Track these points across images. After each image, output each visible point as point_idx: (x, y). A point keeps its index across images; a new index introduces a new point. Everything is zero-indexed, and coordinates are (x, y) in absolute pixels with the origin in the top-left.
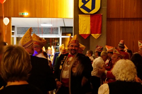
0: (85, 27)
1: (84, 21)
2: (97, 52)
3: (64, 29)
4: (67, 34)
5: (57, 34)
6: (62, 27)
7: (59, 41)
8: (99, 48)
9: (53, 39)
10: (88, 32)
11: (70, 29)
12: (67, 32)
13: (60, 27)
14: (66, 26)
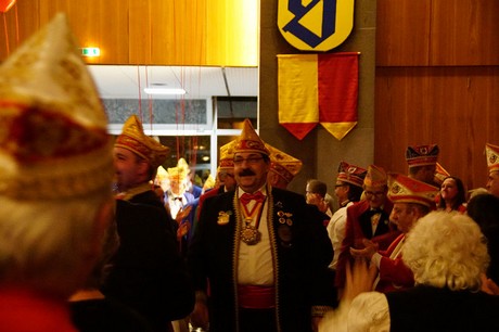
0: (299, 97)
1: (298, 76)
3: (227, 103)
4: (236, 124)
5: (203, 121)
7: (208, 148)
9: (189, 142)
10: (310, 117)
11: (248, 103)
12: (237, 115)
13: (213, 98)
14: (232, 94)
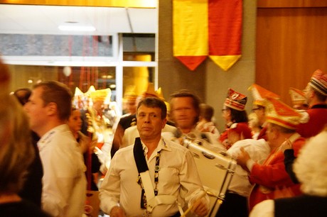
0: (191, 34)
1: (190, 16)
2: (229, 109)
3: (131, 39)
4: (138, 57)
5: (110, 55)
6: (125, 35)
7: (114, 77)
8: (235, 96)
9: (97, 72)
10: (200, 50)
11: (148, 39)
12: (139, 50)
13: (119, 34)
14: (136, 31)
